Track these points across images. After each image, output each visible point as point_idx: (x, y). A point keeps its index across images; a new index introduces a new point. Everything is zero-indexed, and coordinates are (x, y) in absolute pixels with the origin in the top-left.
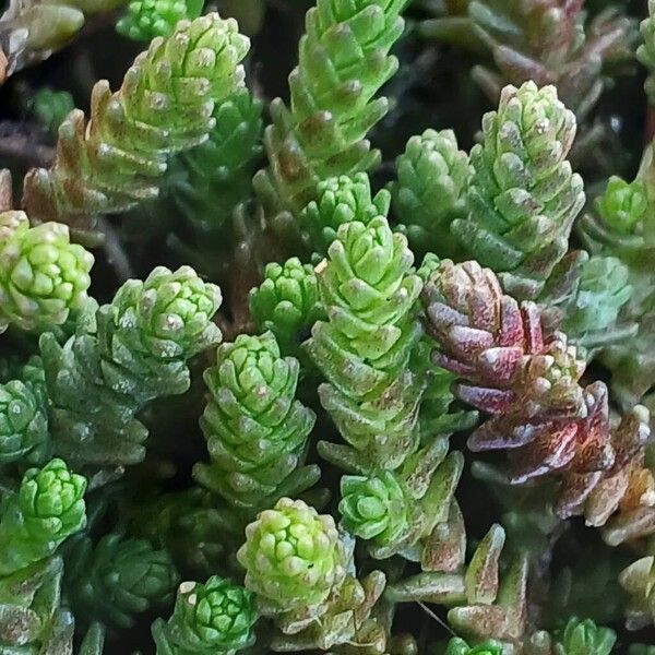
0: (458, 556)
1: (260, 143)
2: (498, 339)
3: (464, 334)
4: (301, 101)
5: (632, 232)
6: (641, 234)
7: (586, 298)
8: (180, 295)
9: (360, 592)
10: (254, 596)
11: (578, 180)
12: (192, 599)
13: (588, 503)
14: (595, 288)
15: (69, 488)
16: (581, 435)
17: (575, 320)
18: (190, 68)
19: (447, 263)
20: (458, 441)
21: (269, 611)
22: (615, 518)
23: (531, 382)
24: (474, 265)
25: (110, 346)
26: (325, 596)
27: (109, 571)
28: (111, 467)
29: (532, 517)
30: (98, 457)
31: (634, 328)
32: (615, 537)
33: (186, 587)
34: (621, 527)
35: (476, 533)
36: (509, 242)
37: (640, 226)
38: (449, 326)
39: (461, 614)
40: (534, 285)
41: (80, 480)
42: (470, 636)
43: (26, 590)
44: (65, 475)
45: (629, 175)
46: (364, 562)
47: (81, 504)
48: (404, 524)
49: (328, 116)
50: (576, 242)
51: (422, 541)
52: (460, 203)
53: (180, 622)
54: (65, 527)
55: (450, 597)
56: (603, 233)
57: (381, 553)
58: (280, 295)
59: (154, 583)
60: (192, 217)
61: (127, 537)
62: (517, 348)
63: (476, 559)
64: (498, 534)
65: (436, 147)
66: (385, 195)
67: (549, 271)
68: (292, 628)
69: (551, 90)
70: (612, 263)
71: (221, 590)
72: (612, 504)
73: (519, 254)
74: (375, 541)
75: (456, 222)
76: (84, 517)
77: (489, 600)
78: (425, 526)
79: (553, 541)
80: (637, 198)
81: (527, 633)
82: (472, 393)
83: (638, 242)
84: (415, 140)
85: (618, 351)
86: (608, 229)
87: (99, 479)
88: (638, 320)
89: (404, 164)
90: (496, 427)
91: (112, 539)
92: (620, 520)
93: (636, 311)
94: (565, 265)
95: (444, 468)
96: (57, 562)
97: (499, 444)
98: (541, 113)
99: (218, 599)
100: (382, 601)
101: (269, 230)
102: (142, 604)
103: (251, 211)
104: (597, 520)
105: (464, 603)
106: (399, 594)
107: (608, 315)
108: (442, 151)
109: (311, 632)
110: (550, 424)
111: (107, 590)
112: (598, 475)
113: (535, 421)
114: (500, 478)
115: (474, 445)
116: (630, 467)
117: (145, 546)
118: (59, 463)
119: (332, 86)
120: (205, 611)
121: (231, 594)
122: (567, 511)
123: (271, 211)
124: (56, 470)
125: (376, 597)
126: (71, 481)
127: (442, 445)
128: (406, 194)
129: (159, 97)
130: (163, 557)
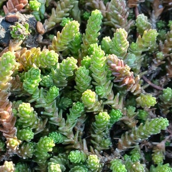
0: (113, 98)
1: (82, 40)
2: (118, 65)
3: (113, 65)
4: (87, 33)
5: (136, 50)
6: (137, 50)
7: (130, 60)
8: (71, 61)
9: (99, 103)
10: (84, 104)
11: (128, 42)
12: (75, 105)
13: (131, 89)
14: (131, 58)
15: (57, 90)
16: (130, 79)
17: (128, 63)
18: (71, 28)
19: (110, 55)
20: (112, 81)
21: (86, 106)
22: (135, 91)
23: (123, 71)
24: (114, 55)
25: (61, 69)
26: (94, 104)
27: (63, 102)
28: (62, 87)
29: (123, 92)
30: (60, 86)
31: (137, 64)
32: (135, 94)
33: (74, 103)
34: (136, 92)
35: (115, 94)
36: (118, 52)
37: (137, 49)
38: (110, 64)
39: (113, 106)
40: (122, 58)
41: (58, 89)
42: (115, 109)
43: (51, 105)
44: (56, 88)
45: (135, 42)
46: (99, 99)
47: (58, 92)
48: (105, 93)
49: (91, 35)
50: (128, 52)
51: (107, 96)
52: (111, 47)
53: (73, 108)
54: (56, 95)
55: (112, 104)
56: (131, 50)
57: (102, 97)
58: (85, 61)
59: (69, 103)
60: (72, 52)
61: (65, 97)
62: (120, 67)
63: (115, 98)
64: (118, 94)
65: (107, 39)
66: (100, 46)
67: (124, 56)
68: (89, 109)
69: (124, 29)
70: (133, 55)
71: (79, 103)
72: (135, 89)
73: (120, 54)
74: (101, 96)
75: (110, 50)
76: (59, 94)
77: (117, 104)
78: (108, 94)
79: (126, 95)
80: (136, 45)
81: (123, 108)
82: (114, 73)
83: (137, 52)
84: (104, 38)
85: (134, 68)
86: (132, 50)
87: (61, 89)
88: (137, 63)
89: (102, 42)
90: (118, 79)
91: (63, 97)
92: (136, 91)
93: (137, 62)
94: (126, 55)
95: (110, 85)
96: (55, 101)
97: (118, 81)
98: (122, 32)
99: (79, 105)
100: (102, 105)
101: (83, 53)
102: (68, 106)
103: (81, 50)
104: (132, 91)
105: (114, 104)
106: (104, 103)
107: (133, 62)
108: (108, 39)
109: (92, 109)
110: (125, 78)
111: (63, 105)
112: (132, 85)
113: (123, 77)
114: (118, 86)
115: (115, 81)
116: (137, 84)
117: (68, 98)
118: (55, 86)
119: (92, 31)
120: (77, 107)
121: (81, 104)
122: (128, 90)
123: (83, 50)
124: (54, 87)
125: (101, 104)
126: (57, 89)
127: (110, 81)
128: (103, 46)
129: (67, 33)
130: (70, 100)
